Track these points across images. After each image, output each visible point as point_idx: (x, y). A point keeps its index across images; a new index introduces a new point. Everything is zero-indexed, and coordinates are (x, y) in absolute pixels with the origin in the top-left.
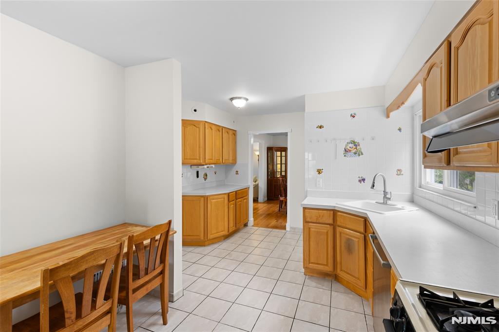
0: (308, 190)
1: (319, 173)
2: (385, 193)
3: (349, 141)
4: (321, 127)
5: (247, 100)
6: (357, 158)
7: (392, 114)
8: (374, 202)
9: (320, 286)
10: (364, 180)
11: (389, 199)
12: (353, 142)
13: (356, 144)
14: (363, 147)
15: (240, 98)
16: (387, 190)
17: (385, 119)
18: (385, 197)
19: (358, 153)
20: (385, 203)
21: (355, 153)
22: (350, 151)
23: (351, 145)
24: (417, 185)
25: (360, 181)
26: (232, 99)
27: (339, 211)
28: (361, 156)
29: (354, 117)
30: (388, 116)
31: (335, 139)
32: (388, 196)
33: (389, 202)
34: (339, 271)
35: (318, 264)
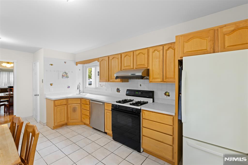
0: (46, 93)
1: (51, 85)
3: (63, 72)
4: (52, 65)
6: (67, 79)
7: (78, 65)
10: (69, 87)
12: (65, 73)
13: (66, 74)
14: (69, 75)
17: (75, 65)
19: (67, 77)
20: (80, 94)
21: (66, 77)
22: (64, 76)
23: (64, 74)
25: (68, 88)
27: (69, 99)
28: (68, 78)
29: (65, 63)
30: (77, 65)
31: (58, 71)
32: (81, 91)
34: (69, 121)
35: (61, 122)
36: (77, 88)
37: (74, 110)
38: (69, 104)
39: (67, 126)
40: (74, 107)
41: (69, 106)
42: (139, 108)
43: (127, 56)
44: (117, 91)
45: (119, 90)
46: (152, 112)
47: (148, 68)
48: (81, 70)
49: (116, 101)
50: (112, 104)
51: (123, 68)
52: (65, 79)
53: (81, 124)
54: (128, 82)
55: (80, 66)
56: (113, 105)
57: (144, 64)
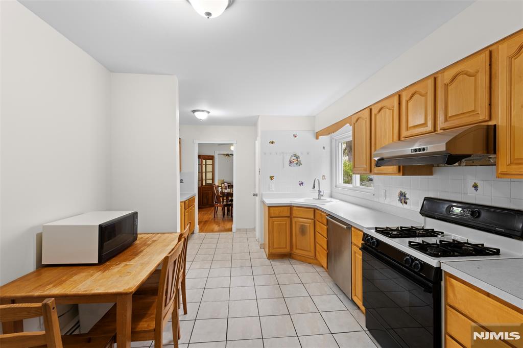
0: (264, 193)
1: (272, 179)
2: (320, 192)
3: (292, 154)
4: (272, 143)
5: (209, 112)
6: (297, 167)
7: (320, 137)
8: (312, 199)
9: (283, 264)
10: (302, 183)
11: (322, 195)
12: (295, 156)
13: (297, 157)
14: (302, 159)
15: (203, 111)
16: (321, 190)
17: (315, 139)
18: (319, 194)
19: (299, 164)
20: (319, 199)
21: (297, 164)
22: (293, 162)
23: (294, 158)
25: (300, 184)
26: (194, 111)
27: (294, 206)
28: (301, 166)
29: (296, 136)
30: (317, 138)
31: (283, 153)
32: (321, 194)
33: (322, 198)
34: (294, 250)
35: (280, 248)
36: (312, 186)
37: (303, 230)
38: (294, 217)
39: (290, 260)
40: (303, 225)
41: (294, 220)
42: (433, 262)
43: (416, 96)
44: (400, 200)
45: (405, 196)
46: (488, 295)
47: (490, 123)
48: (328, 148)
49: (376, 228)
50: (364, 234)
51: (404, 133)
53: (316, 264)
54: (432, 175)
55: (324, 139)
56: (366, 237)
57: (473, 111)
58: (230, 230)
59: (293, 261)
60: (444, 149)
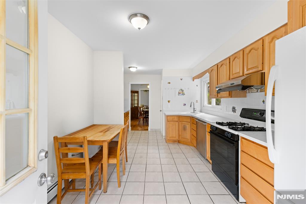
1: (169, 102)
2: (194, 109)
3: (180, 89)
4: (169, 83)
5: (137, 68)
6: (183, 96)
7: (195, 80)
8: (190, 112)
9: (174, 145)
10: (185, 105)
11: (196, 111)
12: (182, 90)
13: (182, 91)
14: (185, 92)
15: (134, 67)
17: (192, 81)
18: (194, 110)
19: (183, 94)
20: (194, 112)
21: (182, 94)
22: (180, 93)
24: (202, 106)
25: (184, 105)
26: (129, 68)
27: (180, 116)
29: (182, 80)
30: (193, 81)
31: (175, 88)
32: (195, 110)
33: (195, 112)
34: (180, 138)
35: (173, 137)
36: (190, 106)
37: (185, 128)
38: (180, 121)
40: (184, 125)
41: (180, 123)
42: (236, 133)
43: (236, 59)
44: (233, 111)
45: (235, 109)
46: (253, 142)
47: (263, 71)
48: (199, 86)
49: (217, 122)
50: (211, 125)
52: (181, 97)
53: (191, 145)
54: (246, 97)
55: (197, 81)
57: (257, 66)
58: (147, 130)
59: (179, 144)
60: (240, 83)
